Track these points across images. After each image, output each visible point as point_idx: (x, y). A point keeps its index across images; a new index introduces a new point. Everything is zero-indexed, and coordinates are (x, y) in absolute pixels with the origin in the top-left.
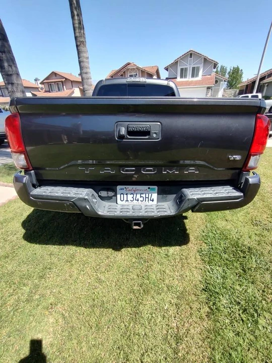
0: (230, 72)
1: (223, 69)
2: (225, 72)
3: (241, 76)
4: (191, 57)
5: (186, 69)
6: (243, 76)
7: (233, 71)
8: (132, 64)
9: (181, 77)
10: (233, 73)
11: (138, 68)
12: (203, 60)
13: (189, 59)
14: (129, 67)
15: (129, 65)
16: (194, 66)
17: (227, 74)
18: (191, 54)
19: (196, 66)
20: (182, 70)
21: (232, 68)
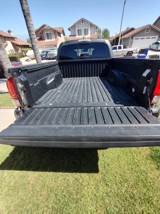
0: (103, 32)
1: (99, 29)
2: (100, 32)
3: (109, 34)
4: (83, 22)
5: (81, 30)
6: (110, 34)
7: (104, 31)
8: (47, 26)
9: (79, 35)
10: (104, 32)
11: (51, 29)
12: (90, 24)
13: (82, 23)
14: (45, 27)
15: (44, 26)
16: (85, 28)
17: (101, 33)
18: (83, 21)
19: (86, 28)
20: (78, 30)
21: (104, 30)
